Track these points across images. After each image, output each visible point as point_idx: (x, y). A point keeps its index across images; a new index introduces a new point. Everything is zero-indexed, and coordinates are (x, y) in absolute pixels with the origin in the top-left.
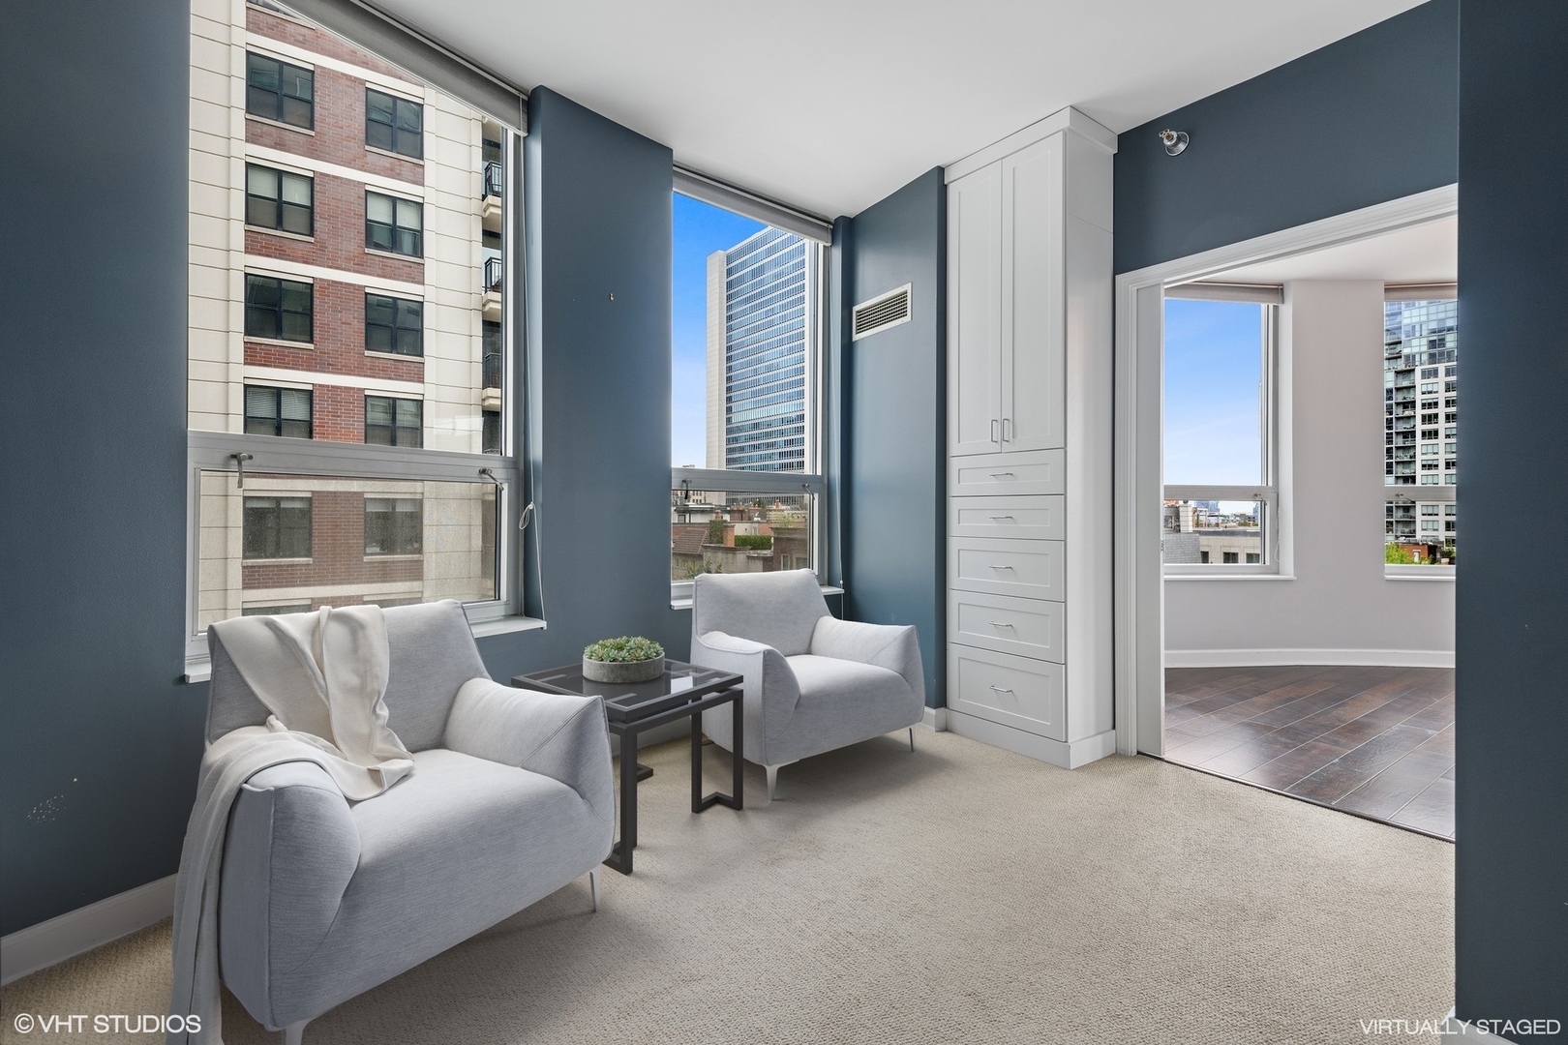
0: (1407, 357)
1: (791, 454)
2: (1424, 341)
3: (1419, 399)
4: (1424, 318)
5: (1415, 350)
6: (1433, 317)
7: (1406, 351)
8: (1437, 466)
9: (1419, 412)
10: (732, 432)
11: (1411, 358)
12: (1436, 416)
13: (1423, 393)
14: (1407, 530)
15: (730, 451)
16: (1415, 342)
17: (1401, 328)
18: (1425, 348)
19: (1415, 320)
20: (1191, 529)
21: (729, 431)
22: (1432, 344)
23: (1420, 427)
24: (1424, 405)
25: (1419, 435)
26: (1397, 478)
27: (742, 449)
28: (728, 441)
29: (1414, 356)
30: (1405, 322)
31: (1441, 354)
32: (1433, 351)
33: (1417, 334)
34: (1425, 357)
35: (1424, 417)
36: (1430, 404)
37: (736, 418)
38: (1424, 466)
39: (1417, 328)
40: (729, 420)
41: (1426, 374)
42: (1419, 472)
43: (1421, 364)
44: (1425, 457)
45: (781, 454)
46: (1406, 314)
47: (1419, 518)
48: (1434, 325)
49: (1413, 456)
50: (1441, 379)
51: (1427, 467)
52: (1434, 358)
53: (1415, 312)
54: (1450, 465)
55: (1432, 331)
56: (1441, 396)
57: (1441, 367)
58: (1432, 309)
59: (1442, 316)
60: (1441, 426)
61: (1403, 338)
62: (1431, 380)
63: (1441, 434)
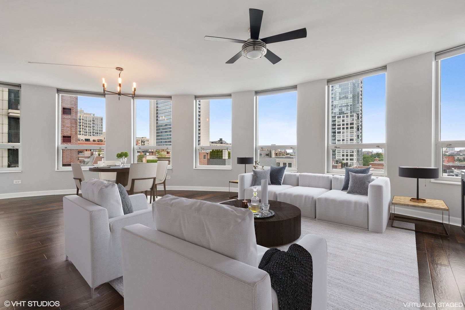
0: (334, 113)
2: (338, 109)
4: (338, 103)
5: (336, 111)
6: (340, 103)
7: (334, 111)
9: (337, 127)
10: (158, 127)
11: (335, 113)
13: (338, 122)
14: (334, 157)
16: (336, 109)
18: (338, 111)
19: (336, 104)
20: (274, 157)
22: (340, 110)
23: (337, 131)
24: (338, 125)
25: (337, 133)
28: (157, 130)
29: (336, 113)
31: (342, 112)
32: (340, 112)
33: (337, 107)
34: (338, 113)
36: (339, 125)
37: (159, 122)
39: (337, 106)
40: (157, 123)
41: (338, 117)
42: (337, 142)
43: (337, 115)
44: (338, 138)
47: (337, 153)
48: (340, 105)
49: (335, 138)
50: (342, 119)
51: (339, 141)
52: (340, 114)
53: (336, 102)
54: (343, 140)
55: (340, 107)
56: (341, 123)
57: (341, 116)
58: (340, 101)
59: (342, 103)
60: (341, 130)
61: (334, 108)
62: (340, 119)
63: (341, 133)
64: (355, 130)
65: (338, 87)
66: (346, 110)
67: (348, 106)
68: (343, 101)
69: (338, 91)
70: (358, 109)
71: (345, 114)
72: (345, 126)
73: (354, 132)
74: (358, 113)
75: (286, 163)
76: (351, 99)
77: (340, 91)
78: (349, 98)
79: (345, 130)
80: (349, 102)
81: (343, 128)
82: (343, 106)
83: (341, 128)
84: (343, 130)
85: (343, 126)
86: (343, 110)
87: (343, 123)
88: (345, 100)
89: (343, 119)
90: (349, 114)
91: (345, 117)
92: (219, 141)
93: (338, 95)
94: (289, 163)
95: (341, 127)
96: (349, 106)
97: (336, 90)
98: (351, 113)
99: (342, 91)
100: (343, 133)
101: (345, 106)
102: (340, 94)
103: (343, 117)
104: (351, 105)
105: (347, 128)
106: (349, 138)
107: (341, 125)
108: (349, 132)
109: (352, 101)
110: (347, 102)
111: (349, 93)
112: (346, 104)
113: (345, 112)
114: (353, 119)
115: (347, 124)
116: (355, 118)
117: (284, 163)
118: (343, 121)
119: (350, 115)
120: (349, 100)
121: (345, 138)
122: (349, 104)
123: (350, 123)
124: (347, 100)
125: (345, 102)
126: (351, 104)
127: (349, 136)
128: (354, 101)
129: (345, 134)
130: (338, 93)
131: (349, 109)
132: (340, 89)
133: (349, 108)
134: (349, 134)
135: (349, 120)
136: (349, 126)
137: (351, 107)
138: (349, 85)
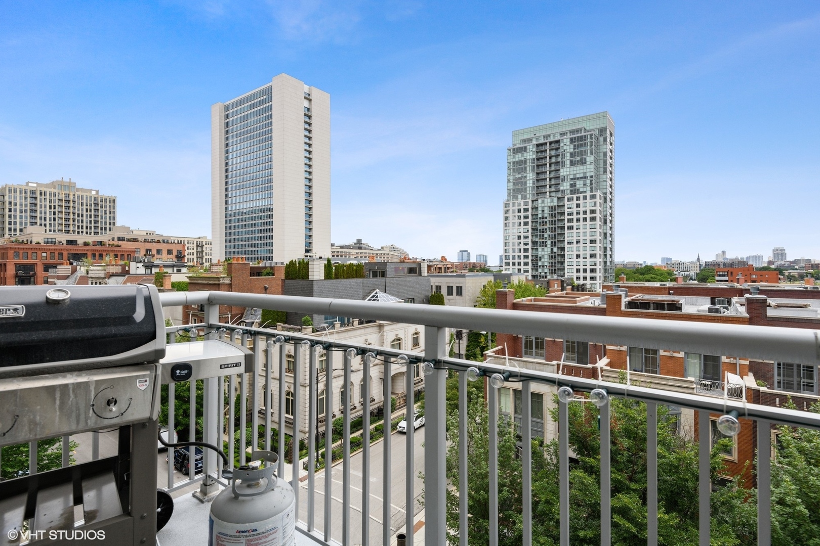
0: (562, 191)
1: (266, 231)
2: (568, 184)
3: (566, 211)
4: (568, 173)
5: (565, 188)
6: (572, 173)
7: (562, 188)
8: (573, 243)
9: (566, 217)
10: (228, 217)
11: (563, 191)
12: (573, 219)
13: (568, 208)
14: (562, 273)
15: (227, 228)
16: (565, 184)
17: (559, 177)
18: (568, 187)
19: (565, 173)
20: (426, 274)
21: (227, 216)
22: (571, 185)
23: (567, 224)
24: (568, 214)
25: (566, 228)
26: (558, 248)
27: (235, 227)
28: (227, 222)
29: (564, 191)
30: (561, 174)
31: (575, 190)
32: (572, 188)
33: (566, 180)
34: (569, 191)
35: (568, 219)
36: (570, 214)
37: (231, 207)
38: (568, 243)
39: (566, 178)
40: (227, 209)
41: (569, 200)
42: (566, 246)
43: (567, 195)
44: (569, 239)
45: (260, 231)
46: (561, 170)
47: (566, 267)
48: (572, 177)
49: (564, 238)
50: (575, 202)
51: (570, 243)
52: (572, 192)
53: (565, 170)
54: (578, 242)
55: (572, 179)
56: (575, 210)
57: (575, 196)
58: (572, 169)
59: (575, 172)
60: (575, 224)
61: (561, 182)
62: (571, 202)
63: (575, 228)
64: (599, 222)
65: (568, 143)
66: (582, 185)
67: (586, 177)
68: (578, 168)
69: (568, 150)
70: (605, 183)
71: (581, 193)
72: (581, 216)
73: (598, 226)
74: (605, 191)
75: (452, 287)
76: (592, 166)
77: (572, 150)
78: (588, 163)
79: (581, 223)
80: (588, 170)
81: (578, 220)
82: (578, 178)
83: (575, 220)
84: (578, 224)
85: (578, 216)
86: (578, 186)
87: (578, 209)
88: (582, 167)
89: (578, 202)
90: (588, 194)
91: (581, 198)
92: (355, 244)
93: (568, 158)
94: (457, 287)
95: (575, 217)
96: (589, 178)
97: (565, 148)
98: (592, 191)
99: (576, 150)
100: (577, 229)
101: (581, 178)
102: (571, 154)
103: (578, 199)
104: (592, 177)
105: (585, 219)
106: (588, 238)
107: (575, 213)
108: (588, 227)
109: (592, 170)
110: (585, 171)
111: (589, 154)
112: (582, 175)
113: (581, 190)
114: (595, 203)
115: (585, 212)
116: (599, 200)
117: (448, 287)
118: (578, 206)
119: (590, 195)
120: (588, 167)
121: (581, 239)
122: (588, 175)
123: (590, 211)
124: (585, 167)
125: (582, 171)
126: (592, 174)
127: (588, 234)
128: (597, 169)
129: (581, 231)
130: (568, 154)
131: (588, 184)
132: (572, 147)
133: (588, 182)
134: (588, 230)
135: (588, 205)
136: (588, 216)
137: (591, 181)
138: (589, 140)
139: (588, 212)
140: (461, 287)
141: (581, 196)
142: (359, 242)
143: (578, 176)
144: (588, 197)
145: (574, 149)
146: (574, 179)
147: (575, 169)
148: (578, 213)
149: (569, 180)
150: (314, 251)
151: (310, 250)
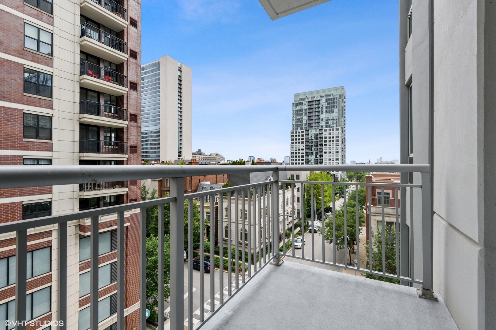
0: (321, 126)
1: (155, 144)
2: (325, 122)
3: (324, 136)
4: (325, 117)
5: (323, 124)
6: (326, 117)
7: (321, 125)
8: (327, 153)
9: (324, 140)
11: (322, 126)
12: (327, 141)
16: (323, 122)
17: (320, 119)
18: (325, 124)
19: (323, 117)
22: (326, 123)
23: (324, 143)
24: (324, 138)
25: (323, 145)
26: (319, 155)
30: (321, 117)
31: (328, 126)
32: (326, 125)
34: (325, 126)
35: (324, 141)
36: (326, 138)
38: (324, 153)
39: (323, 119)
42: (324, 154)
43: (324, 128)
44: (325, 151)
45: (151, 144)
46: (321, 115)
48: (326, 119)
49: (322, 150)
50: (328, 132)
51: (325, 153)
52: (326, 127)
53: (323, 115)
54: (330, 152)
55: (326, 120)
56: (328, 136)
57: (328, 129)
58: (326, 115)
59: (328, 117)
60: (328, 143)
61: (321, 121)
62: (326, 132)
63: (328, 145)
64: (340, 142)
65: (325, 102)
66: (332, 123)
67: (333, 119)
68: (330, 114)
69: (325, 105)
70: (342, 123)
71: (331, 127)
72: (331, 139)
73: (340, 145)
74: (342, 127)
75: (293, 175)
76: (337, 114)
77: (327, 105)
78: (335, 112)
79: (331, 143)
80: (335, 116)
81: (330, 141)
82: (330, 120)
83: (328, 141)
84: (330, 143)
85: (330, 139)
86: (329, 124)
87: (330, 136)
88: (331, 114)
89: (330, 132)
90: (335, 128)
91: (331, 130)
92: (197, 152)
93: (325, 109)
94: (297, 175)
95: (328, 139)
96: (335, 120)
97: (323, 104)
98: (336, 127)
99: (329, 105)
100: (329, 146)
101: (331, 120)
102: (326, 107)
103: (330, 130)
104: (336, 119)
105: (333, 141)
106: (335, 150)
107: (328, 138)
108: (335, 145)
109: (337, 116)
110: (333, 116)
111: (335, 108)
112: (332, 118)
113: (331, 126)
114: (338, 132)
115: (333, 137)
116: (340, 131)
117: (291, 175)
118: (330, 134)
119: (336, 129)
120: (335, 114)
121: (331, 151)
122: (335, 118)
123: (336, 136)
124: (333, 114)
125: (331, 116)
126: (337, 118)
127: (335, 148)
128: (339, 115)
129: (331, 147)
130: (325, 107)
131: (335, 123)
132: (327, 103)
133: (335, 122)
134: (335, 146)
135: (335, 133)
136: (335, 139)
137: (336, 121)
138: (335, 100)
139: (335, 137)
140: (299, 175)
141: (331, 129)
142: (200, 151)
143: (330, 119)
144: (335, 130)
145: (328, 105)
146: (328, 120)
147: (328, 115)
148: (330, 138)
149: (325, 121)
150: (183, 156)
151: (181, 155)
